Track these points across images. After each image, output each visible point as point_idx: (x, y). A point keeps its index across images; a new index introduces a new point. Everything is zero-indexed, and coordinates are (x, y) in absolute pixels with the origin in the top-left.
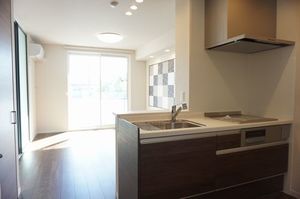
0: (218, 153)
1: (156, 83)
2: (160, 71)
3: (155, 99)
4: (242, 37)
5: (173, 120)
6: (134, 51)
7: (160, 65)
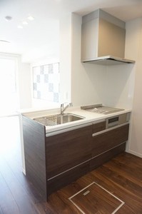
0: (94, 135)
1: (38, 81)
2: (42, 72)
3: (39, 92)
4: (108, 57)
5: (62, 114)
6: (20, 55)
7: (42, 67)
